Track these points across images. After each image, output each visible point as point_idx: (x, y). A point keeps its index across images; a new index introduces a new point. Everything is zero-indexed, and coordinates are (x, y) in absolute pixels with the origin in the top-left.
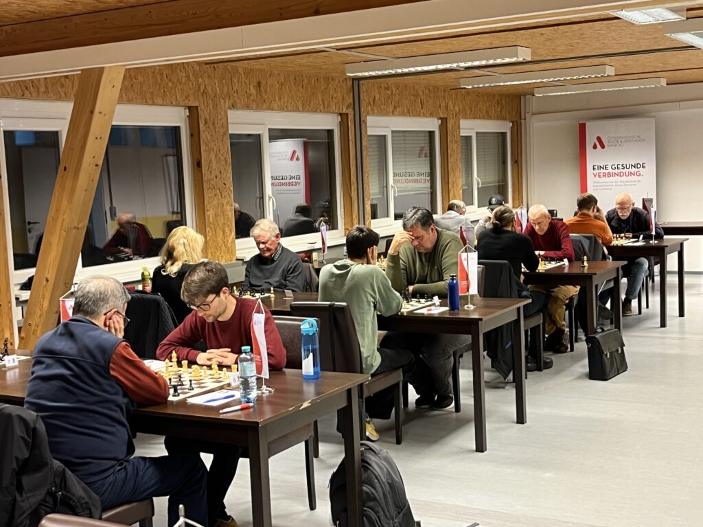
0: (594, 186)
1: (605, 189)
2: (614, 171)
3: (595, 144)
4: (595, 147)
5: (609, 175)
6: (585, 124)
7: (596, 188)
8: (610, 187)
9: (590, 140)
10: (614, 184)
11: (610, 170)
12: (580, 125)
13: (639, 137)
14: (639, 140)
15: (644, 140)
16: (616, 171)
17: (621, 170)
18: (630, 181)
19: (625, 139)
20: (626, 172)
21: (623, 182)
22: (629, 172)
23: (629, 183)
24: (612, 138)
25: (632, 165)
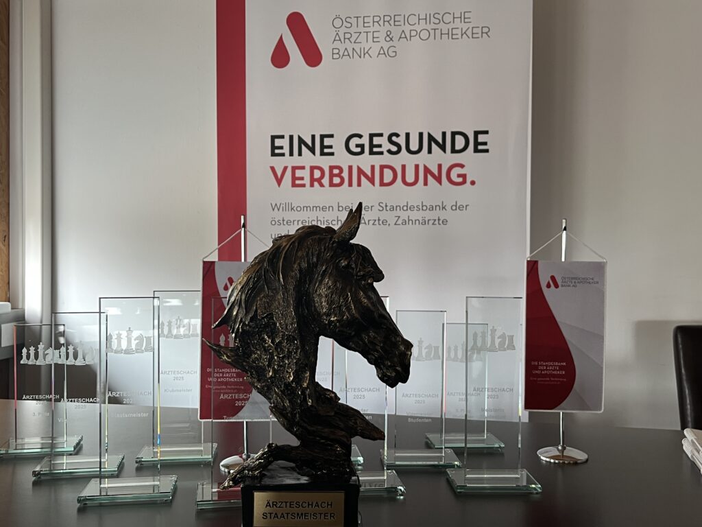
0: (273, 222)
2: (356, 161)
3: (280, 44)
4: (280, 58)
5: (336, 177)
7: (283, 230)
13: (463, 18)
15: (485, 31)
18: (423, 207)
19: (407, 28)
20: (404, 167)
21: (392, 209)
22: (417, 167)
23: (415, 215)
24: (354, 21)
25: (432, 139)
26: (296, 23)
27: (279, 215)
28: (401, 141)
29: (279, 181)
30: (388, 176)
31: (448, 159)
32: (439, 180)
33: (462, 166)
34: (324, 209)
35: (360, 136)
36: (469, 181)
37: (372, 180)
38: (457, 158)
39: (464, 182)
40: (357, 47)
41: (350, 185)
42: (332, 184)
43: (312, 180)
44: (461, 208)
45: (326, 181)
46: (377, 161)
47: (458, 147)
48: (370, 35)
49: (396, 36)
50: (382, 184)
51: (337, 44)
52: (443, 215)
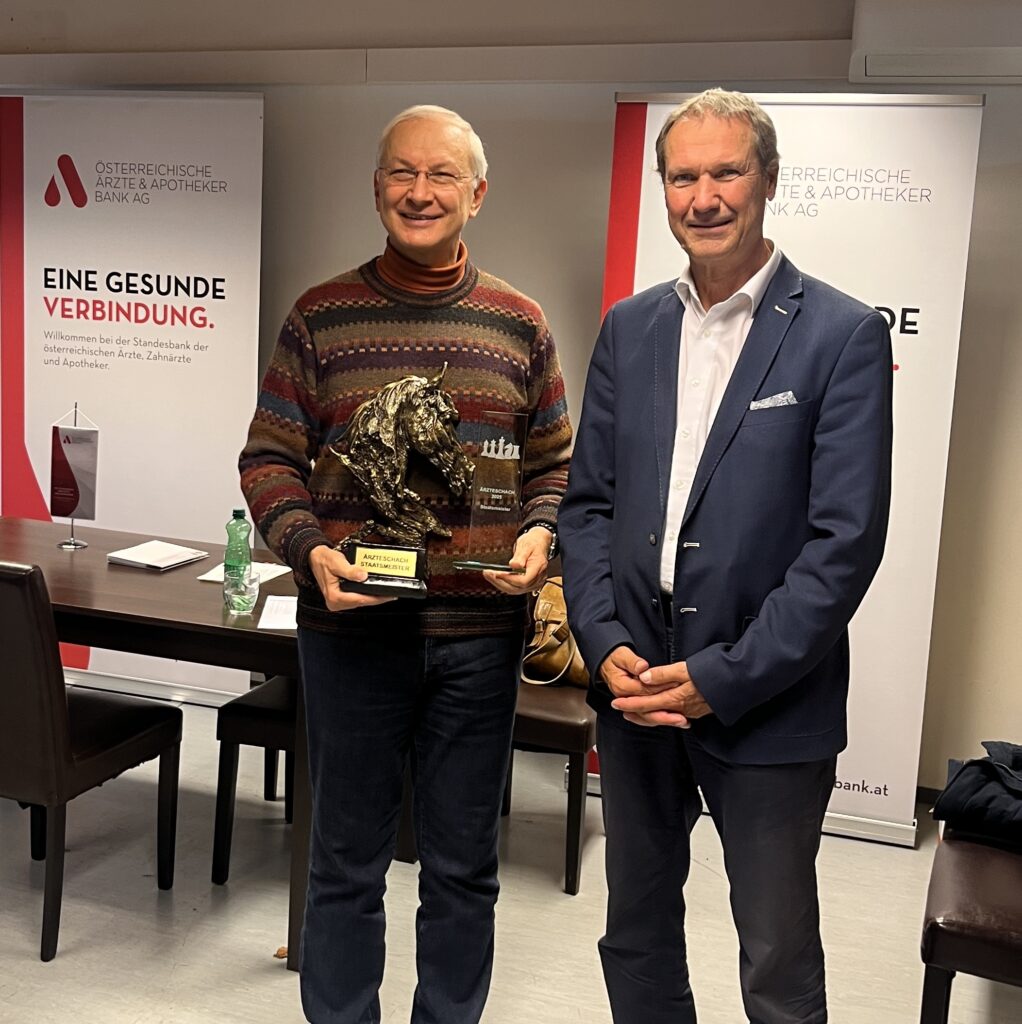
0: (46, 349)
1: (83, 363)
2: (116, 298)
3: (52, 183)
4: (52, 197)
5: (98, 310)
7: (54, 356)
8: (101, 360)
9: (38, 166)
10: (114, 347)
11: (103, 294)
13: (205, 172)
14: (201, 183)
15: (222, 186)
16: (123, 298)
17: (140, 298)
18: (170, 345)
19: (158, 177)
20: (155, 306)
21: (145, 344)
22: (166, 307)
23: (164, 351)
24: (113, 167)
25: (178, 282)
26: (65, 164)
27: (51, 343)
28: (153, 282)
29: (51, 311)
30: (142, 314)
31: (192, 302)
32: (183, 320)
33: (203, 310)
34: (88, 339)
35: (119, 275)
36: (208, 323)
37: (128, 316)
38: (199, 302)
39: (204, 325)
40: (117, 191)
41: (110, 319)
42: (95, 318)
43: (79, 313)
44: (201, 348)
45: (90, 314)
46: (134, 299)
47: (200, 292)
48: (127, 181)
49: (149, 184)
50: (137, 321)
51: (100, 188)
52: (188, 353)
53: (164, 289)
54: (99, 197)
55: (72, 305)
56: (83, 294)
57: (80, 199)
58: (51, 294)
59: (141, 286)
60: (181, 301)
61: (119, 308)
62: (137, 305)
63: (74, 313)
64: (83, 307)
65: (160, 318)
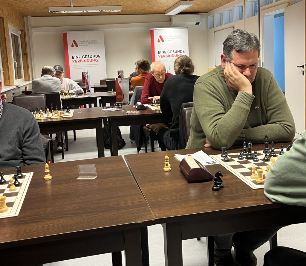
0: (73, 67)
1: (80, 69)
3: (73, 44)
4: (73, 46)
6: (66, 33)
8: (82, 68)
9: (70, 42)
10: (84, 66)
11: (82, 59)
12: (64, 33)
13: (96, 41)
14: (96, 43)
15: (99, 43)
18: (93, 64)
19: (89, 42)
20: (90, 59)
21: (89, 65)
22: (92, 59)
24: (82, 41)
25: (93, 56)
26: (74, 41)
28: (89, 56)
29: (74, 62)
30: (88, 61)
31: (95, 58)
32: (94, 61)
34: (80, 65)
35: (84, 56)
38: (97, 58)
39: (97, 61)
40: (83, 45)
41: (83, 62)
43: (78, 62)
44: (97, 64)
45: (80, 62)
46: (86, 59)
48: (84, 43)
49: (87, 43)
52: (95, 65)
53: (91, 57)
54: (80, 45)
55: (77, 61)
56: (79, 59)
57: (77, 46)
58: (73, 59)
59: (88, 57)
60: (94, 58)
61: (84, 60)
62: (87, 60)
63: (77, 62)
64: (79, 61)
65: (91, 61)
